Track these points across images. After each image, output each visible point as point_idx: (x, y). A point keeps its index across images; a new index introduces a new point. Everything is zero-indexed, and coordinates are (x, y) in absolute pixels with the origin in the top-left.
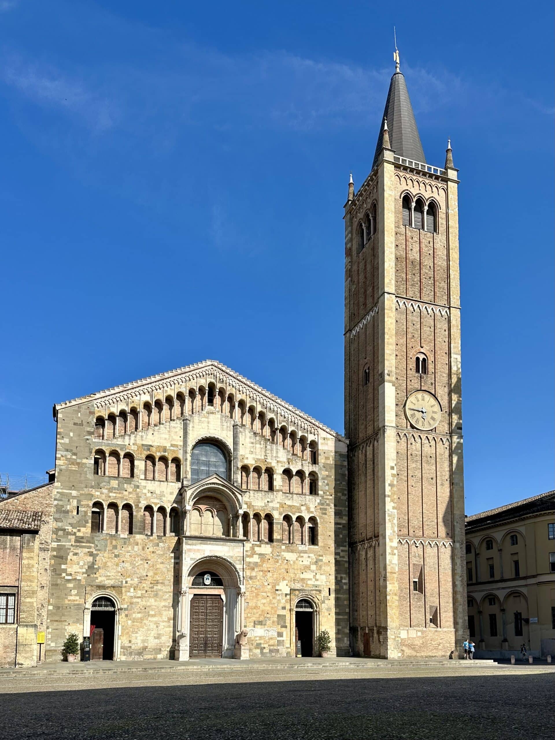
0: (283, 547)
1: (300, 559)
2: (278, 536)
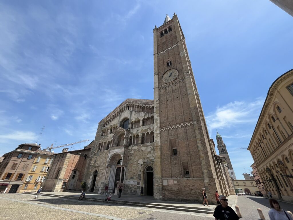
0: (141, 145)
1: (147, 149)
2: (140, 142)
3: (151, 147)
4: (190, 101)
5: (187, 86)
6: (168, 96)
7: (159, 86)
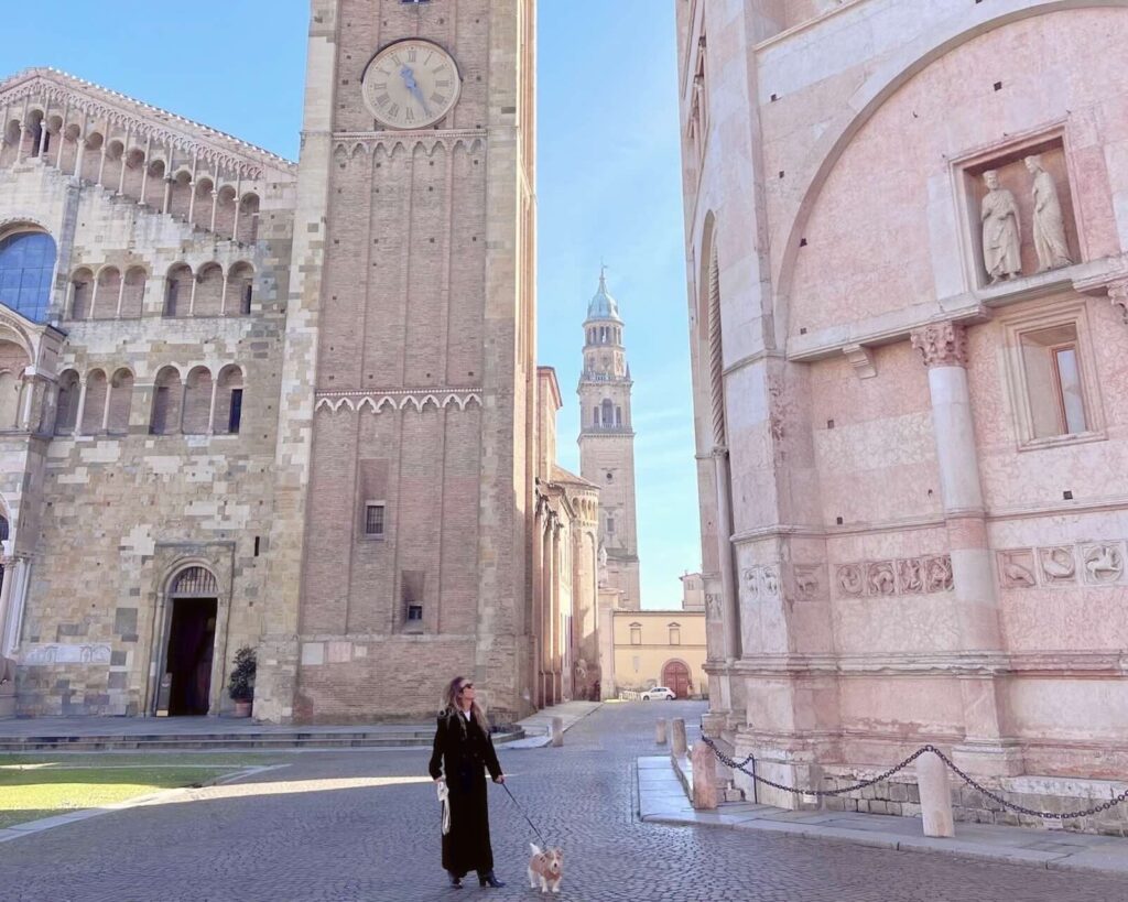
0: (150, 444)
1: (186, 469)
2: (141, 418)
3: (215, 458)
4: (488, 284)
5: (490, 191)
6: (382, 214)
7: (336, 127)
